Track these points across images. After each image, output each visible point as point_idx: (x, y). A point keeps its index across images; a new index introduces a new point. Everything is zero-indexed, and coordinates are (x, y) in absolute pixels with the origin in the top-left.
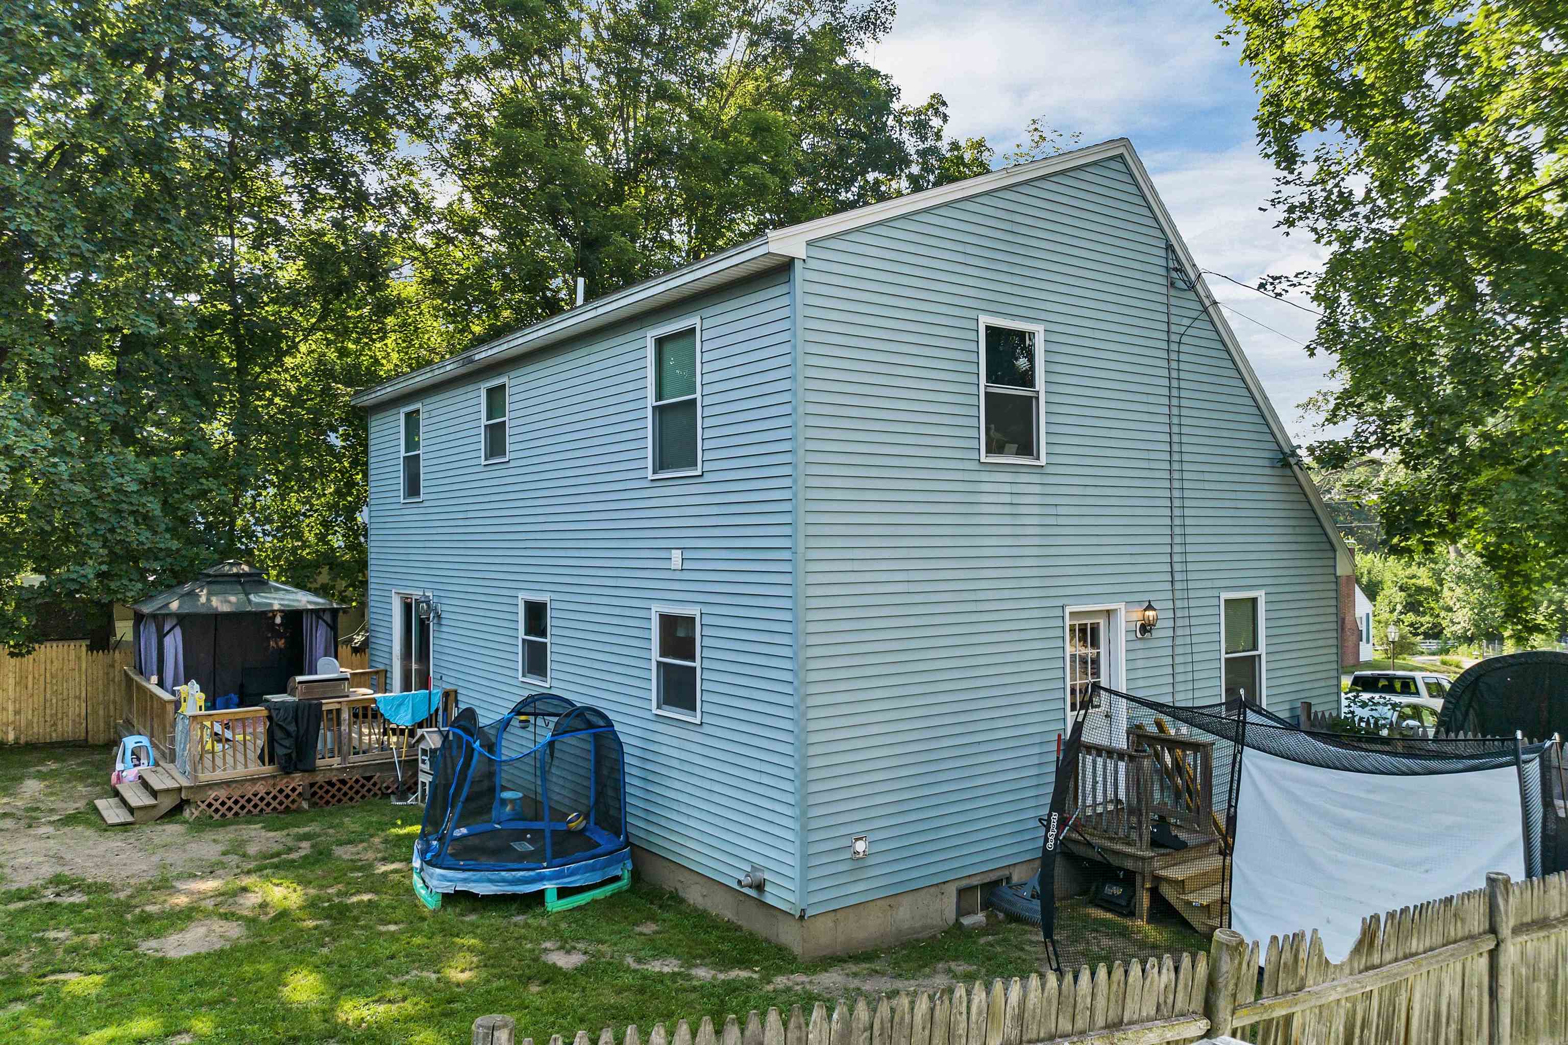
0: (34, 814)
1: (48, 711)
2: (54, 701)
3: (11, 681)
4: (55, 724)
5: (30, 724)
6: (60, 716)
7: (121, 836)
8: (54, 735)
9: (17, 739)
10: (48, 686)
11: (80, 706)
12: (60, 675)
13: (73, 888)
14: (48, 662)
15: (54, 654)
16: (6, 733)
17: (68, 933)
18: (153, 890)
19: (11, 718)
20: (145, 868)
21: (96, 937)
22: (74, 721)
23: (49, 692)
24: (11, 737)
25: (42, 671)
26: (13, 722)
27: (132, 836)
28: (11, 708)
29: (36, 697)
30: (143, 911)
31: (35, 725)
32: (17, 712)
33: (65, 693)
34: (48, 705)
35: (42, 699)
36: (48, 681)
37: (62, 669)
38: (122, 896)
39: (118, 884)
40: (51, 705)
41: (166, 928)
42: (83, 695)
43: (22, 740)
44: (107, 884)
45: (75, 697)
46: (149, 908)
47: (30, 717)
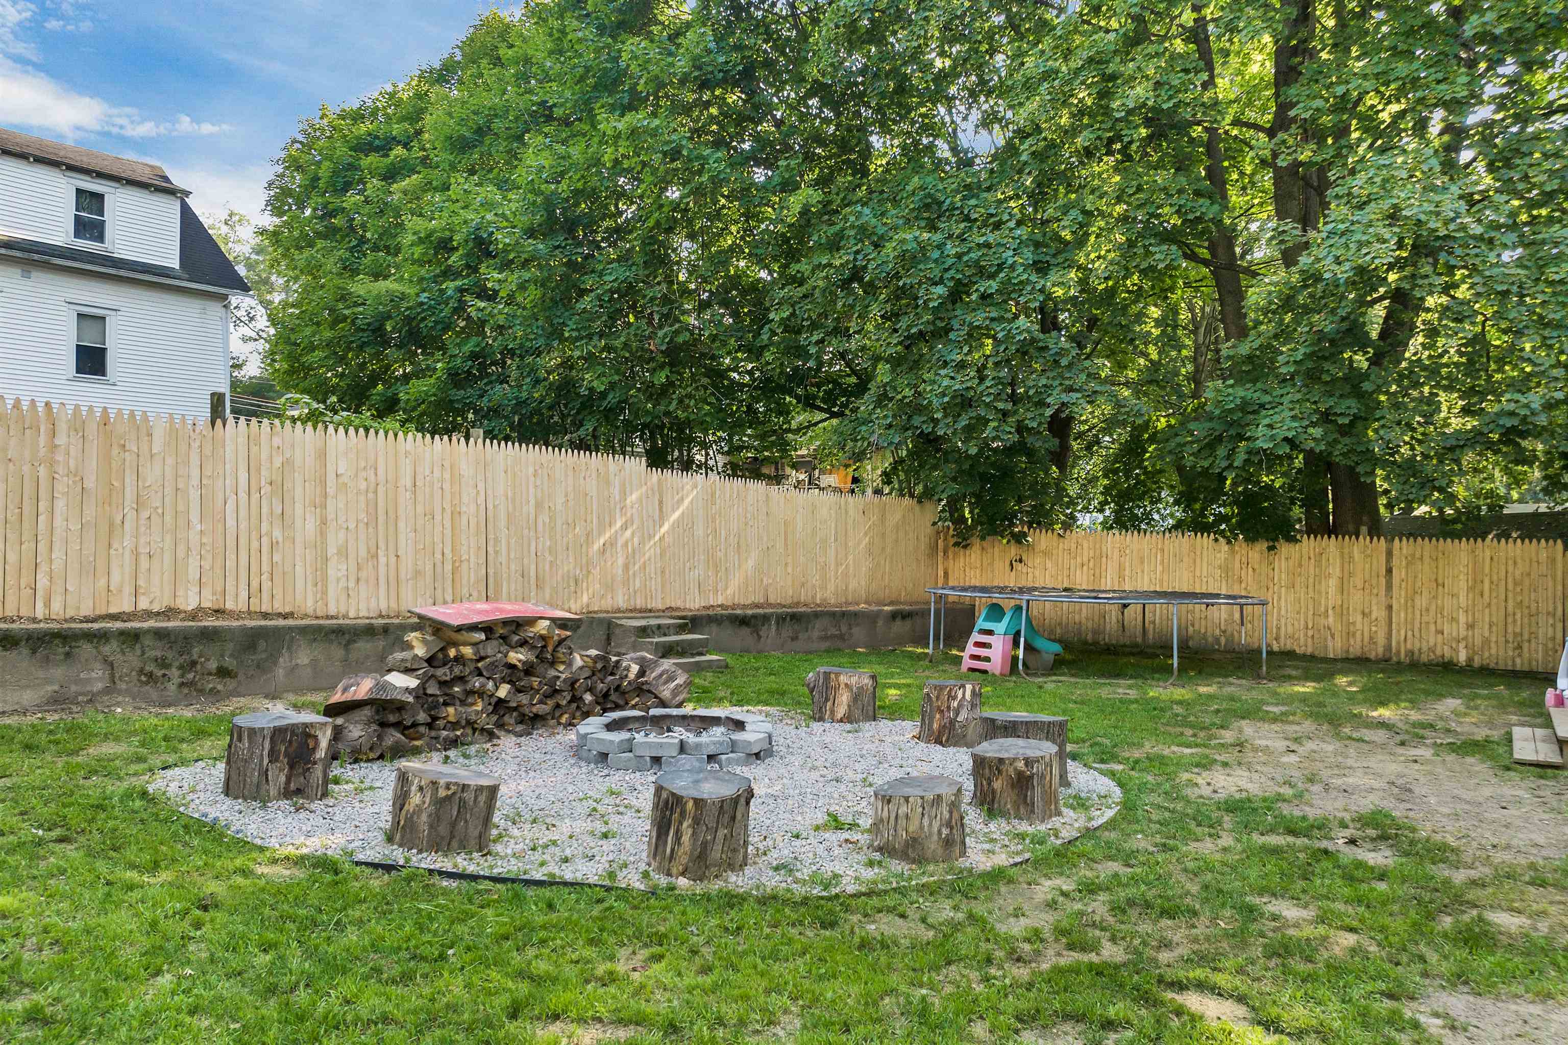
0: (1421, 732)
1: (1510, 630)
2: (1518, 616)
3: (1463, 585)
4: (1520, 647)
5: (1486, 642)
6: (1526, 637)
7: (1532, 782)
8: (1518, 661)
9: (1470, 660)
10: (1510, 595)
11: (1553, 626)
12: (1527, 582)
13: (1384, 837)
14: (1510, 562)
15: (1518, 552)
16: (1457, 651)
17: (1308, 914)
18: (1531, 883)
19: (1463, 633)
20: (1541, 841)
21: (1350, 940)
22: (1545, 645)
23: (1511, 603)
24: (1462, 657)
25: (1503, 574)
26: (1465, 638)
27: (1548, 788)
28: (1462, 619)
29: (1494, 608)
30: (1481, 919)
31: (1493, 645)
32: (1470, 626)
33: (1534, 605)
34: (1510, 620)
35: (1502, 613)
36: (1510, 587)
37: (1529, 574)
38: (1459, 877)
39: (1467, 858)
40: (1515, 621)
41: (1511, 977)
42: (1559, 612)
43: (1477, 663)
44: (1444, 847)
45: (1548, 613)
46: (1503, 920)
47: (1487, 634)
